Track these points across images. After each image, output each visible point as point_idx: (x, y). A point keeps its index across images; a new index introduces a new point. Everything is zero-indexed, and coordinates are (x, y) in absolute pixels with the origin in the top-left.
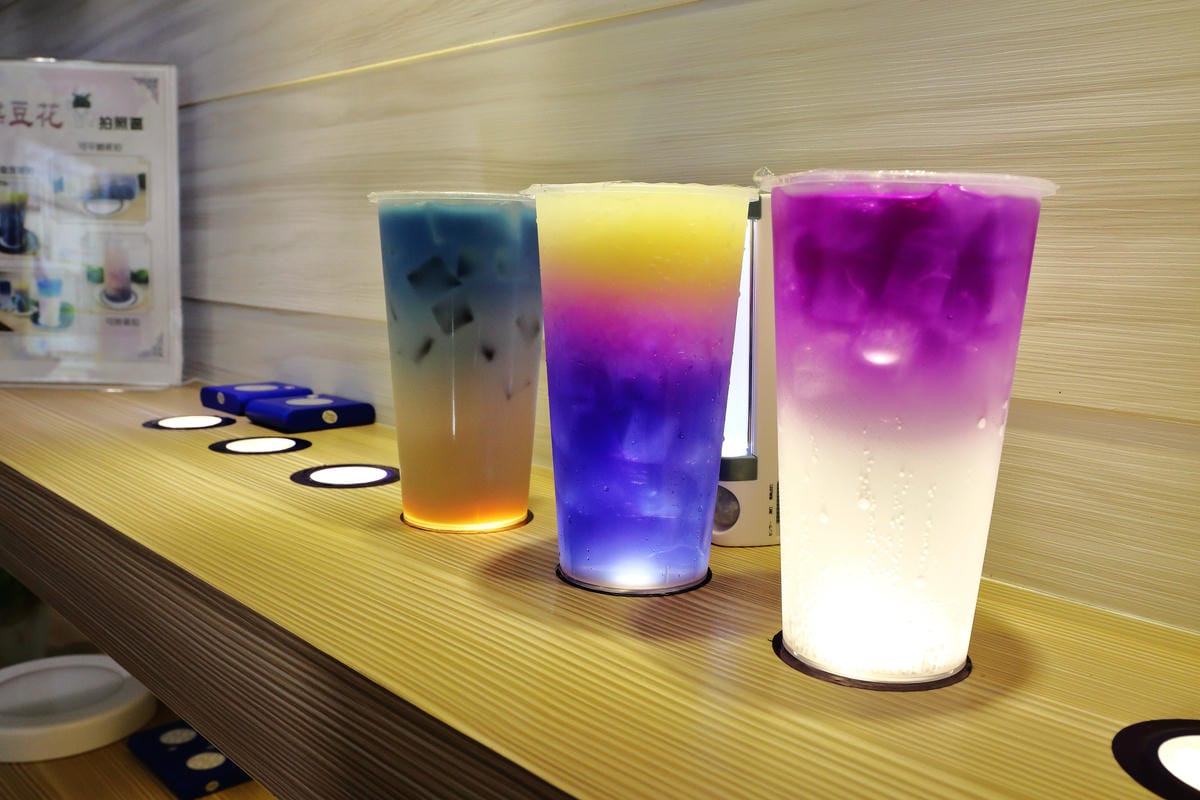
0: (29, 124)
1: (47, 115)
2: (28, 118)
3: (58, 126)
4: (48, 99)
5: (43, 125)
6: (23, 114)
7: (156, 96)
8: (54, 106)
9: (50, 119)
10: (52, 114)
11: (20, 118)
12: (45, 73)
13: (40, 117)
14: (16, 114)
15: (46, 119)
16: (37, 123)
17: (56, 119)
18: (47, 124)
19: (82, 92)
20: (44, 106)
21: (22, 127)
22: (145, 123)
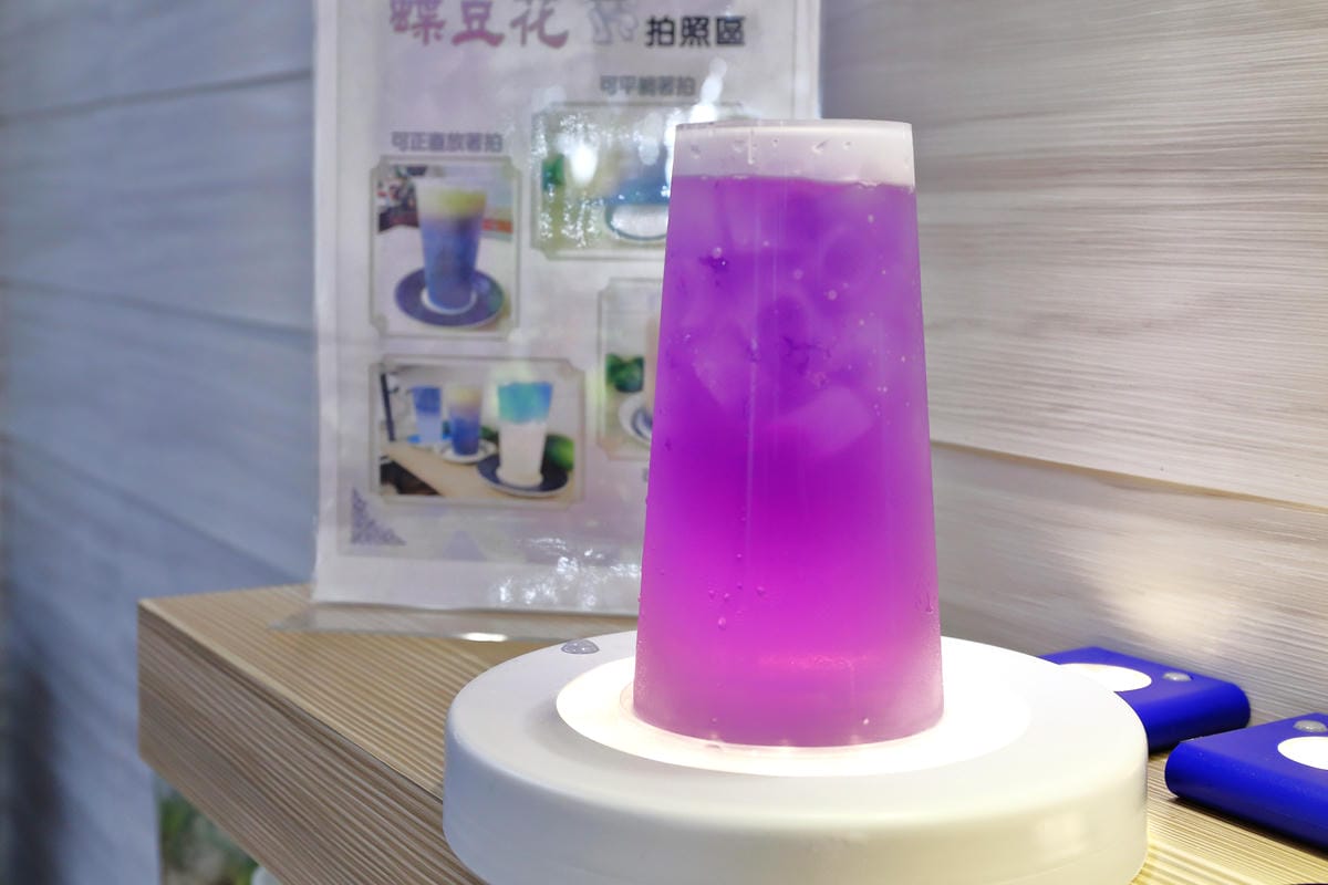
0: (494, 40)
1: (532, 19)
2: (493, 26)
3: (557, 41)
5: (524, 41)
6: (484, 17)
9: (539, 27)
10: (546, 16)
11: (476, 25)
13: (520, 22)
14: (468, 19)
15: (532, 28)
16: (513, 36)
17: (552, 28)
18: (533, 37)
21: (479, 47)
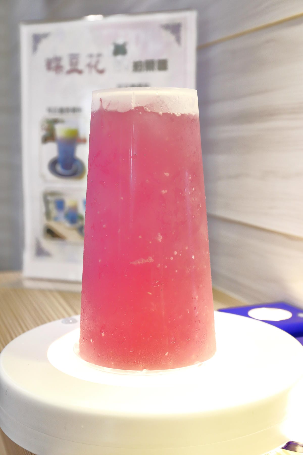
0: (80, 72)
1: (94, 63)
2: (80, 67)
3: (101, 72)
4: (94, 50)
5: (90, 72)
6: (76, 64)
7: (178, 40)
8: (99, 55)
9: (95, 66)
10: (98, 62)
11: (74, 67)
12: (95, 28)
13: (89, 66)
14: (72, 64)
15: (93, 67)
16: (86, 70)
17: (100, 67)
18: (93, 70)
19: (120, 41)
20: (91, 56)
21: (75, 76)
22: (170, 65)
